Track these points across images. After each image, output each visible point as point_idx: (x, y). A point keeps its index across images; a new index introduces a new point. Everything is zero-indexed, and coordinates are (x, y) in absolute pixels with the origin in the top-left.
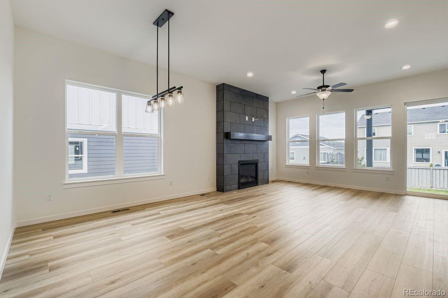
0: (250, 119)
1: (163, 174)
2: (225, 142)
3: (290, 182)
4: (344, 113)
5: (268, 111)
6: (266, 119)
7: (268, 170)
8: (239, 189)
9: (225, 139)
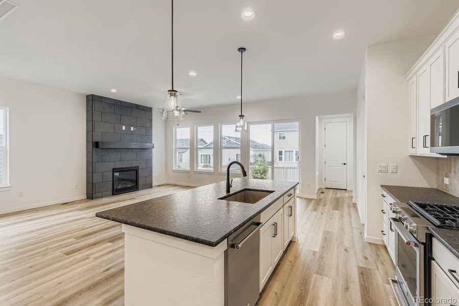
0: (128, 129)
1: (8, 185)
2: (94, 151)
3: (175, 185)
4: (213, 127)
5: (151, 121)
6: (149, 128)
7: (151, 175)
8: (113, 195)
9: (94, 149)
